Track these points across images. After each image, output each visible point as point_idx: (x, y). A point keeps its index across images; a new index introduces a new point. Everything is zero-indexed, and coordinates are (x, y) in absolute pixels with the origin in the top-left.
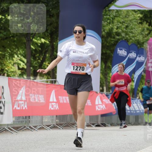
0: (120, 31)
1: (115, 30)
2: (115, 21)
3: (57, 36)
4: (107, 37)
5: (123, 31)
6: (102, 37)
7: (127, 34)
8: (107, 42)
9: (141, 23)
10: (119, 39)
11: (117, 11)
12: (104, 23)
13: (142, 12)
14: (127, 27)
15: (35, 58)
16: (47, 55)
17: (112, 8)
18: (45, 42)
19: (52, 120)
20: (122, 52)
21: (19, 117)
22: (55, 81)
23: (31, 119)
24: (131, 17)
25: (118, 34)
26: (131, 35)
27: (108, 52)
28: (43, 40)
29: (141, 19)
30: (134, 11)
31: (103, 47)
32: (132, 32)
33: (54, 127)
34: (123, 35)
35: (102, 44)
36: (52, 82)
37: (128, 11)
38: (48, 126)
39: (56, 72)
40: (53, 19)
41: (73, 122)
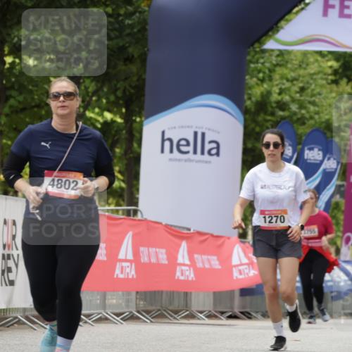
0: (287, 98)
1: (275, 97)
2: (276, 76)
3: (142, 108)
4: (257, 112)
5: (293, 100)
6: (245, 112)
7: (301, 107)
8: (257, 123)
9: (336, 82)
10: (283, 118)
11: (281, 53)
12: (251, 81)
13: (337, 56)
14: (302, 90)
16: (117, 150)
17: (270, 45)
18: (112, 121)
19: (128, 301)
22: (135, 212)
24: (313, 69)
25: (282, 106)
26: (312, 108)
28: (108, 116)
29: (335, 72)
30: (320, 53)
32: (313, 103)
33: (132, 318)
34: (294, 107)
35: (245, 127)
36: (128, 213)
37: (305, 54)
38: (118, 315)
39: (138, 190)
40: (134, 68)
41: (175, 306)
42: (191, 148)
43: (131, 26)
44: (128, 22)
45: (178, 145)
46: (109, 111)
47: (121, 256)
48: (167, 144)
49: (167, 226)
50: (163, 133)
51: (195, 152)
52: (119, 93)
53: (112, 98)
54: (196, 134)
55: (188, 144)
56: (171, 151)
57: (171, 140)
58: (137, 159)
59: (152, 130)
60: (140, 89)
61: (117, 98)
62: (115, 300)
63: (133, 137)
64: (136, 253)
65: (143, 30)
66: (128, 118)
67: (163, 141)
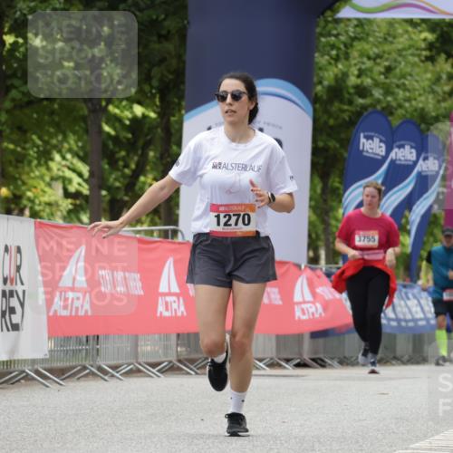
0: (368, 81)
1: (353, 80)
2: (354, 54)
3: (181, 98)
4: (330, 101)
5: (377, 84)
6: (315, 100)
7: (388, 92)
8: (330, 115)
9: (431, 59)
10: (364, 108)
11: (360, 23)
12: (321, 59)
13: (433, 26)
14: (389, 70)
15: (113, 163)
16: (151, 154)
17: (345, 12)
18: (144, 116)
19: (166, 348)
20: (372, 146)
21: (68, 339)
22: (175, 233)
23: (102, 346)
24: (402, 42)
25: (362, 91)
26: (401, 94)
27: (333, 144)
28: (139, 110)
29: (431, 46)
30: (411, 22)
31: (318, 129)
32: (406, 89)
33: (172, 369)
34: (377, 93)
35: (315, 121)
36: (165, 235)
37: (391, 23)
38: (154, 366)
39: (178, 204)
40: (170, 46)
46: (139, 103)
47: (163, 288)
52: (155, 83)
53: (146, 88)
60: (179, 73)
61: (152, 88)
62: (150, 348)
66: (165, 112)
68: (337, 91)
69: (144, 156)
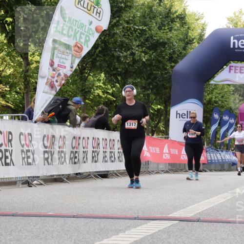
0: (217, 100)
1: (214, 99)
2: (214, 93)
3: (170, 103)
4: (208, 104)
5: (220, 100)
6: (204, 104)
8: (208, 108)
9: (233, 94)
10: (216, 106)
11: (215, 85)
12: (205, 94)
13: (234, 86)
14: (222, 97)
16: (162, 118)
17: (212, 82)
19: (166, 167)
22: (168, 138)
23: (150, 166)
24: (226, 90)
25: (216, 102)
26: (226, 103)
27: (208, 115)
28: (159, 107)
29: (233, 91)
30: (228, 85)
31: (204, 112)
32: (226, 101)
33: (167, 172)
34: (220, 103)
35: (204, 109)
36: (165, 138)
37: (223, 85)
38: (162, 171)
39: (169, 130)
40: (167, 91)
41: (181, 168)
42: (186, 116)
43: (167, 77)
44: (165, 76)
45: (182, 116)
46: (159, 105)
47: (164, 151)
48: (178, 115)
49: (178, 142)
50: (177, 112)
51: (187, 118)
52: (163, 99)
53: (161, 101)
54: (187, 112)
55: (185, 115)
56: (180, 117)
57: (179, 114)
58: (169, 120)
59: (173, 111)
60: (169, 97)
61: (162, 101)
62: (161, 167)
63: (167, 113)
64: (169, 150)
65: (170, 78)
66: (166, 107)
67: (177, 114)
68: (210, 102)
69: (160, 118)
